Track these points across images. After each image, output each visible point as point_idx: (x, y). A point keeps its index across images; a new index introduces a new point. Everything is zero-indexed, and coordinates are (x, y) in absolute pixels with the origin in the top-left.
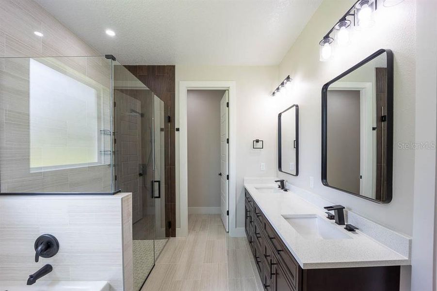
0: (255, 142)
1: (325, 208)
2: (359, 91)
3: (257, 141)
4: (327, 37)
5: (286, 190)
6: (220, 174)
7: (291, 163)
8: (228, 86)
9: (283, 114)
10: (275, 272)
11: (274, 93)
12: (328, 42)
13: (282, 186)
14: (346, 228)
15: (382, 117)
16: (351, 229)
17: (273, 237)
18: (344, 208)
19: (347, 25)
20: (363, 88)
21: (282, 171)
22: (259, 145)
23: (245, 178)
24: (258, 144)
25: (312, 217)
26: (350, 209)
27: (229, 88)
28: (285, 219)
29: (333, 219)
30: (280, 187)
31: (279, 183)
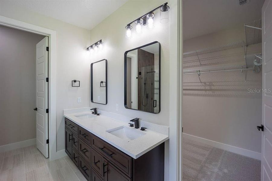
0: (73, 82)
1: (130, 121)
2: (131, 58)
3: (75, 81)
4: (129, 25)
5: (98, 115)
6: (36, 109)
7: (98, 97)
8: (50, 33)
9: (94, 64)
10: (106, 171)
11: (88, 49)
12: (130, 28)
13: (95, 112)
14: (141, 130)
15: (140, 72)
16: (143, 129)
17: (103, 147)
18: (139, 119)
19: (141, 23)
20: (133, 57)
21: (93, 102)
22: (77, 84)
23: (64, 110)
24: (75, 83)
25: (122, 127)
26: (141, 119)
27: (50, 35)
28: (109, 132)
29: (133, 126)
30: (93, 113)
31: (93, 111)
